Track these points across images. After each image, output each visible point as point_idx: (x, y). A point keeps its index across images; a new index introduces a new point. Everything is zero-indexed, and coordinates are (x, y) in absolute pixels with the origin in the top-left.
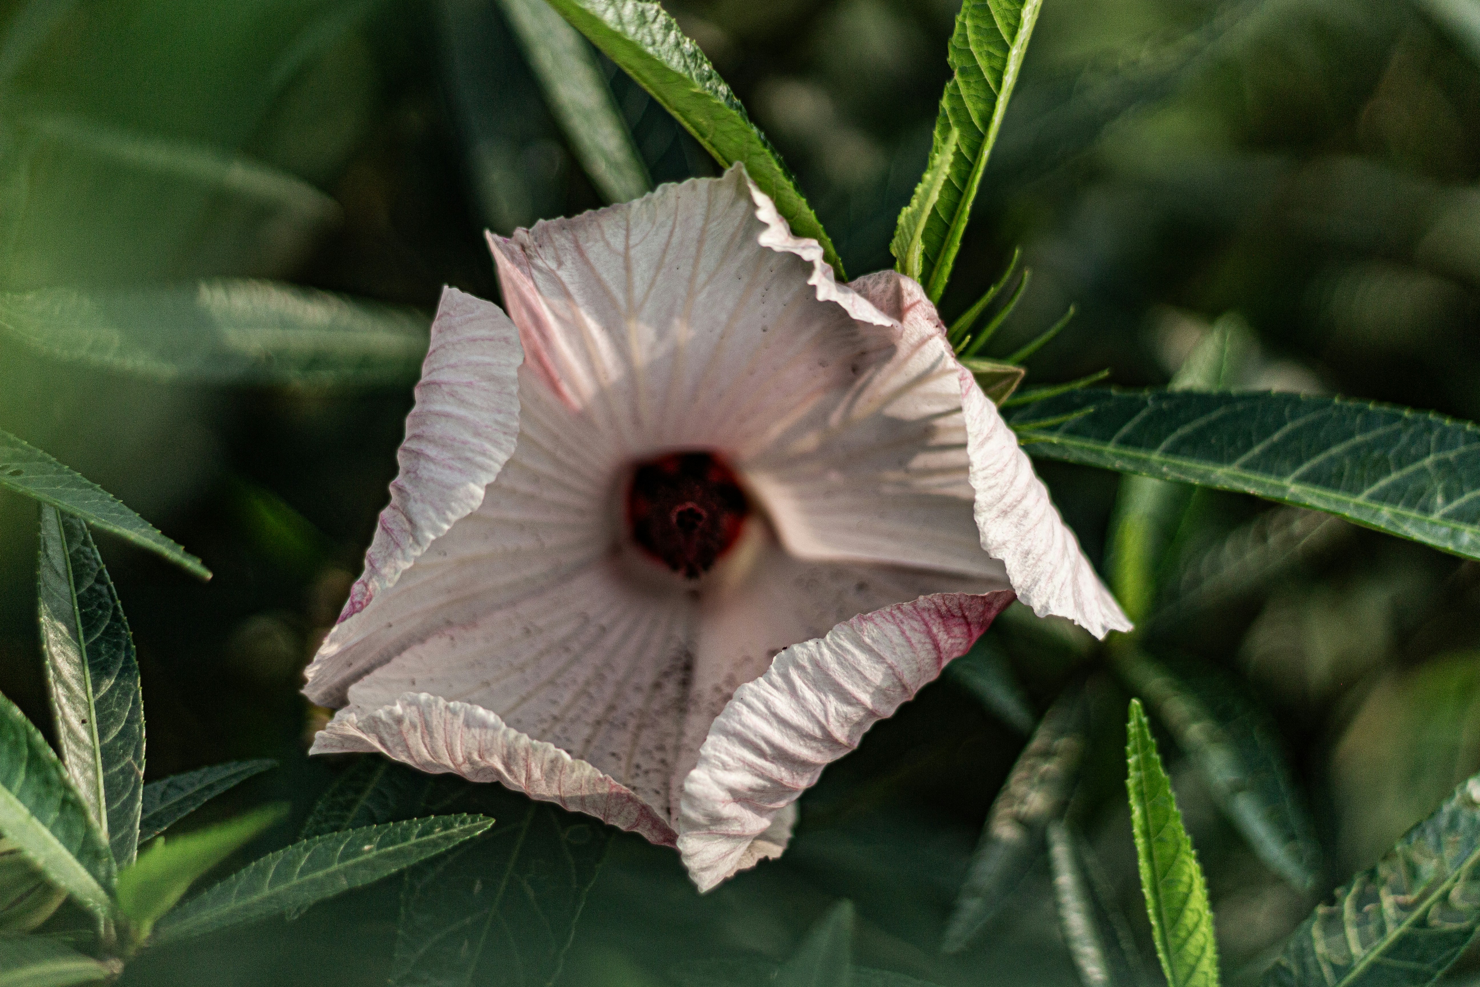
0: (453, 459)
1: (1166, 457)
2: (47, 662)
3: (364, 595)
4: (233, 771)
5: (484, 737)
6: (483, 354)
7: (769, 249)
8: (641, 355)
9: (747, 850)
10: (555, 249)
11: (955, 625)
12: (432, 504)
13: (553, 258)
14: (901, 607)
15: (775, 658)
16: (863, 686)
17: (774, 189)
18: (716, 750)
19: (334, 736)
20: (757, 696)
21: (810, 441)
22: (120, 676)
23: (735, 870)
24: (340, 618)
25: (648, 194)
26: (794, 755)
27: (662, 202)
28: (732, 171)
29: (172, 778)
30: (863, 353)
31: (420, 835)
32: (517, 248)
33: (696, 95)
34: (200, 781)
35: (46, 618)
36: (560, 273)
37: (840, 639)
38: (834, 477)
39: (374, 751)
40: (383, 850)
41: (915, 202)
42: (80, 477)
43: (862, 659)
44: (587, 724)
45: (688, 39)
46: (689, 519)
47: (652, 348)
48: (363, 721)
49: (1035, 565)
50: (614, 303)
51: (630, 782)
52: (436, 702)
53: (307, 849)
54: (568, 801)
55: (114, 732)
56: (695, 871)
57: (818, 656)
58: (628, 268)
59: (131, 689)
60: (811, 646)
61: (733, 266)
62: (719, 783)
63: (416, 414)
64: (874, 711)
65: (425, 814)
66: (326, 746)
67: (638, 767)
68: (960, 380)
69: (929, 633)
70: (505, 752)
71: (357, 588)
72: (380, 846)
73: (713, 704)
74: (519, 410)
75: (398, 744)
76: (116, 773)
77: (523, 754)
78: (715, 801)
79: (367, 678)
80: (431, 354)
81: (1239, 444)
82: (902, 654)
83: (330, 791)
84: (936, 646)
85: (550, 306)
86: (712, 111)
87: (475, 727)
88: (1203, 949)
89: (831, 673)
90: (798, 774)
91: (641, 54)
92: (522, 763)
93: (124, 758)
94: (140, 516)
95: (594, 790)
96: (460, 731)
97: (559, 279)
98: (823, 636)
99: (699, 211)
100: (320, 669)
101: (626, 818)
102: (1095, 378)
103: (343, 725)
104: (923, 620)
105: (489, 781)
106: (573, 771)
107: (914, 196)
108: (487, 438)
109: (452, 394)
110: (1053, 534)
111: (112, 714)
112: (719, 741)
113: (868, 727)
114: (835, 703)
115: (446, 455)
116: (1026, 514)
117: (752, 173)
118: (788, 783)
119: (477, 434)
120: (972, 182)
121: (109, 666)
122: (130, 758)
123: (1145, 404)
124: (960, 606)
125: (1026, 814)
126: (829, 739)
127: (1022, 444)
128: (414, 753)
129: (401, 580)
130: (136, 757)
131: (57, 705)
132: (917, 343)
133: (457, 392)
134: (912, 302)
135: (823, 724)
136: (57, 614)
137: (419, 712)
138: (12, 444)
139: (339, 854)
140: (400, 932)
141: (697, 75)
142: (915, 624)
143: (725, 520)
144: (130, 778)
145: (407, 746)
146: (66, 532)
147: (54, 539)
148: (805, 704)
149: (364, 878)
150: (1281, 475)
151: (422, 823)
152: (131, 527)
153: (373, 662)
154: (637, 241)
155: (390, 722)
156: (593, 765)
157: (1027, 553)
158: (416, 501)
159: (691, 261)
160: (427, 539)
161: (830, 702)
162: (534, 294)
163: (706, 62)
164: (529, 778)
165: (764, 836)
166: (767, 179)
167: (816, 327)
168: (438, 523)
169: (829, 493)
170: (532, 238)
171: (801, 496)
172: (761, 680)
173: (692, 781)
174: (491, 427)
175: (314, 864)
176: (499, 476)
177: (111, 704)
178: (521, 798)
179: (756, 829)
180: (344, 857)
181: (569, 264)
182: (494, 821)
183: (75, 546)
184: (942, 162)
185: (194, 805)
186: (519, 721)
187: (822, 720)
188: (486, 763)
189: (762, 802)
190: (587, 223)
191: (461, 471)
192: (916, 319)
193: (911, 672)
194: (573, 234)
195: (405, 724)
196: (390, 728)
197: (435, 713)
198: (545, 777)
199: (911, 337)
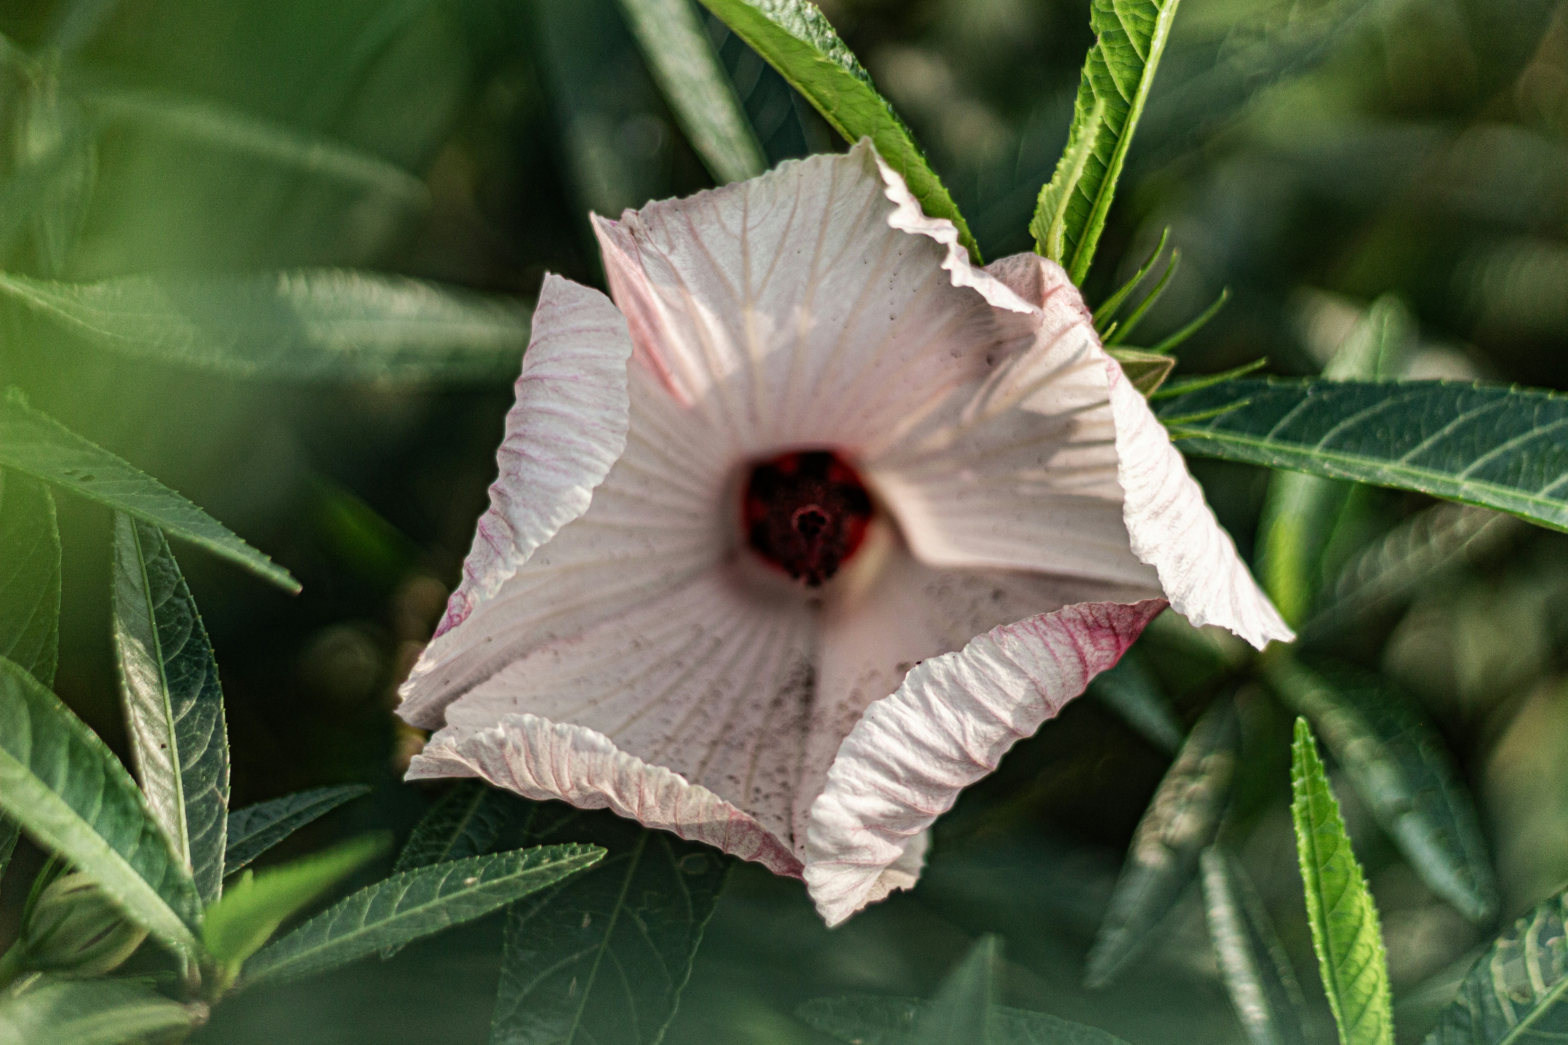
0: (557, 460)
1: (1328, 452)
2: (124, 682)
3: (463, 607)
4: (322, 798)
5: (593, 761)
6: (588, 346)
7: (900, 231)
8: (758, 347)
9: (878, 881)
10: (667, 232)
11: (1103, 637)
12: (535, 508)
13: (664, 242)
14: (1045, 618)
15: (908, 674)
16: (1003, 703)
17: (904, 165)
18: (845, 773)
19: (431, 761)
20: (889, 714)
21: (941, 438)
22: (201, 697)
23: (865, 903)
24: (436, 633)
25: (768, 172)
26: (929, 778)
27: (784, 181)
28: (859, 147)
29: (257, 806)
30: (999, 343)
31: (527, 866)
32: (625, 232)
33: (820, 65)
34: (288, 809)
35: (122, 635)
36: (671, 258)
37: (979, 652)
38: (967, 476)
39: (474, 776)
40: (487, 884)
41: (1057, 178)
42: (156, 482)
43: (1003, 673)
44: (702, 744)
45: (810, 4)
46: (811, 523)
47: (771, 339)
48: (462, 745)
49: (1189, 571)
50: (729, 290)
51: (749, 807)
52: (542, 725)
53: (405, 882)
54: (685, 829)
55: (196, 758)
56: (823, 904)
57: (955, 671)
58: (745, 253)
59: (213, 711)
60: (947, 661)
61: (859, 249)
62: (849, 809)
63: (517, 412)
64: (1015, 730)
65: (530, 844)
66: (422, 771)
67: (757, 790)
68: (1108, 371)
69: (1074, 644)
70: (616, 777)
71: (454, 599)
72: (483, 879)
73: (838, 722)
74: (628, 406)
75: (500, 769)
76: (198, 801)
77: (635, 779)
78: (845, 828)
79: (465, 697)
80: (532, 346)
81: (1407, 438)
82: (1045, 668)
83: (426, 818)
84: (1082, 660)
85: (660, 294)
86: (837, 82)
87: (583, 751)
88: (1375, 987)
89: (969, 689)
90: (933, 798)
91: (761, 20)
92: (634, 789)
93: (207, 786)
94: (222, 524)
95: (713, 816)
96: (567, 755)
97: (671, 265)
98: (960, 650)
99: (822, 191)
100: (415, 687)
101: (748, 847)
102: (1249, 368)
103: (440, 748)
104: (1068, 631)
105: (598, 808)
106: (689, 797)
107: (1056, 172)
108: (594, 437)
109: (555, 390)
110: (1208, 538)
111: (194, 738)
112: (849, 763)
113: (1008, 747)
114: (973, 721)
115: (550, 455)
116: (1178, 516)
117: (881, 149)
118: (923, 808)
119: (583, 433)
120: (1118, 156)
121: (190, 686)
122: (213, 785)
123: (1304, 395)
124: (1108, 616)
125: (1173, 838)
126: (967, 761)
127: (1173, 440)
128: (517, 779)
129: (502, 591)
130: (220, 784)
131: (134, 729)
132: (1058, 332)
133: (560, 387)
134: (1053, 287)
135: (961, 745)
136: (132, 631)
137: (523, 735)
138: (83, 447)
139: (440, 887)
140: (504, 970)
141: (819, 43)
142: (1060, 636)
143: (849, 524)
144: (214, 808)
145: (510, 771)
146: (142, 542)
147: (128, 549)
148: (941, 723)
149: (467, 914)
150: (1453, 471)
151: (529, 854)
152: (213, 536)
153: (471, 679)
154: (756, 223)
155: (492, 745)
156: (712, 791)
157: (1181, 558)
158: (517, 506)
159: (813, 244)
160: (529, 547)
161: (968, 720)
162: (642, 281)
163: (829, 29)
164: (642, 804)
165: (895, 865)
166: (897, 154)
167: (949, 315)
168: (542, 529)
169: (962, 494)
170: (642, 220)
171: (932, 498)
172: (893, 697)
173: (820, 807)
174: (598, 425)
175: (412, 900)
176: (608, 477)
177: (192, 727)
178: (633, 826)
179: (888, 857)
180: (446, 891)
181: (681, 248)
182: (606, 851)
183: (153, 557)
184: (1087, 135)
185: (281, 835)
186: (629, 742)
187: (961, 741)
188: (595, 789)
189: (894, 829)
190: (702, 204)
191: (566, 472)
192: (1057, 305)
193: (1054, 687)
194: (687, 217)
195: (507, 748)
196: (492, 752)
197: (540, 736)
198: (660, 804)
199: (1051, 325)
